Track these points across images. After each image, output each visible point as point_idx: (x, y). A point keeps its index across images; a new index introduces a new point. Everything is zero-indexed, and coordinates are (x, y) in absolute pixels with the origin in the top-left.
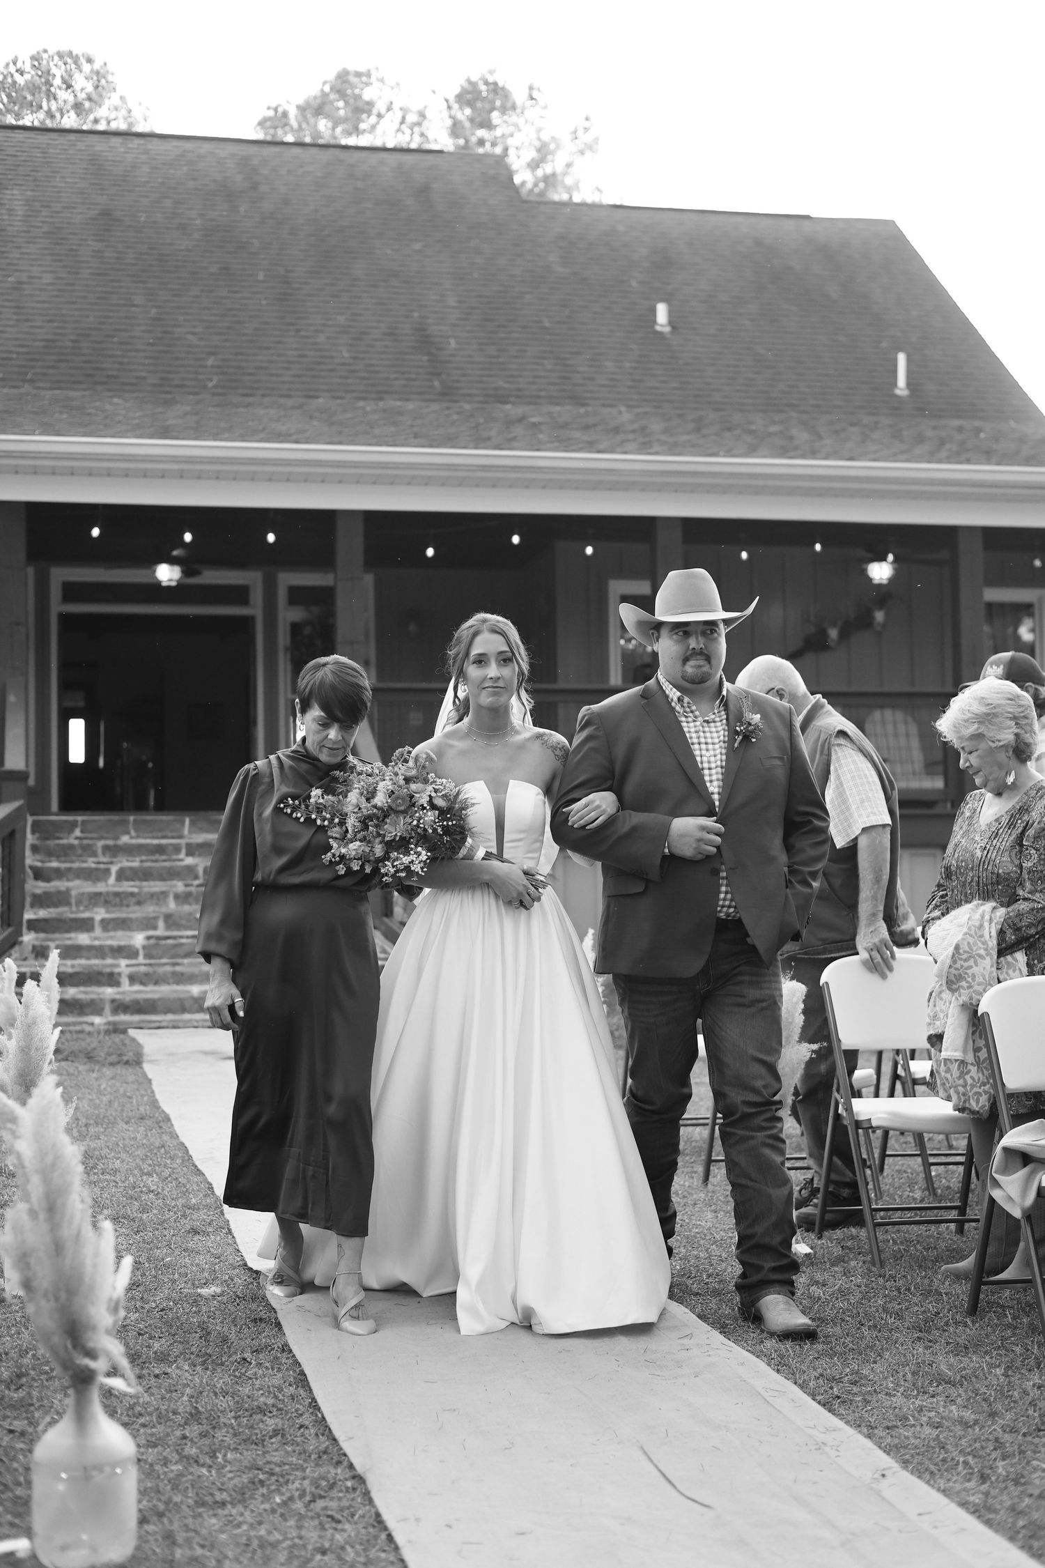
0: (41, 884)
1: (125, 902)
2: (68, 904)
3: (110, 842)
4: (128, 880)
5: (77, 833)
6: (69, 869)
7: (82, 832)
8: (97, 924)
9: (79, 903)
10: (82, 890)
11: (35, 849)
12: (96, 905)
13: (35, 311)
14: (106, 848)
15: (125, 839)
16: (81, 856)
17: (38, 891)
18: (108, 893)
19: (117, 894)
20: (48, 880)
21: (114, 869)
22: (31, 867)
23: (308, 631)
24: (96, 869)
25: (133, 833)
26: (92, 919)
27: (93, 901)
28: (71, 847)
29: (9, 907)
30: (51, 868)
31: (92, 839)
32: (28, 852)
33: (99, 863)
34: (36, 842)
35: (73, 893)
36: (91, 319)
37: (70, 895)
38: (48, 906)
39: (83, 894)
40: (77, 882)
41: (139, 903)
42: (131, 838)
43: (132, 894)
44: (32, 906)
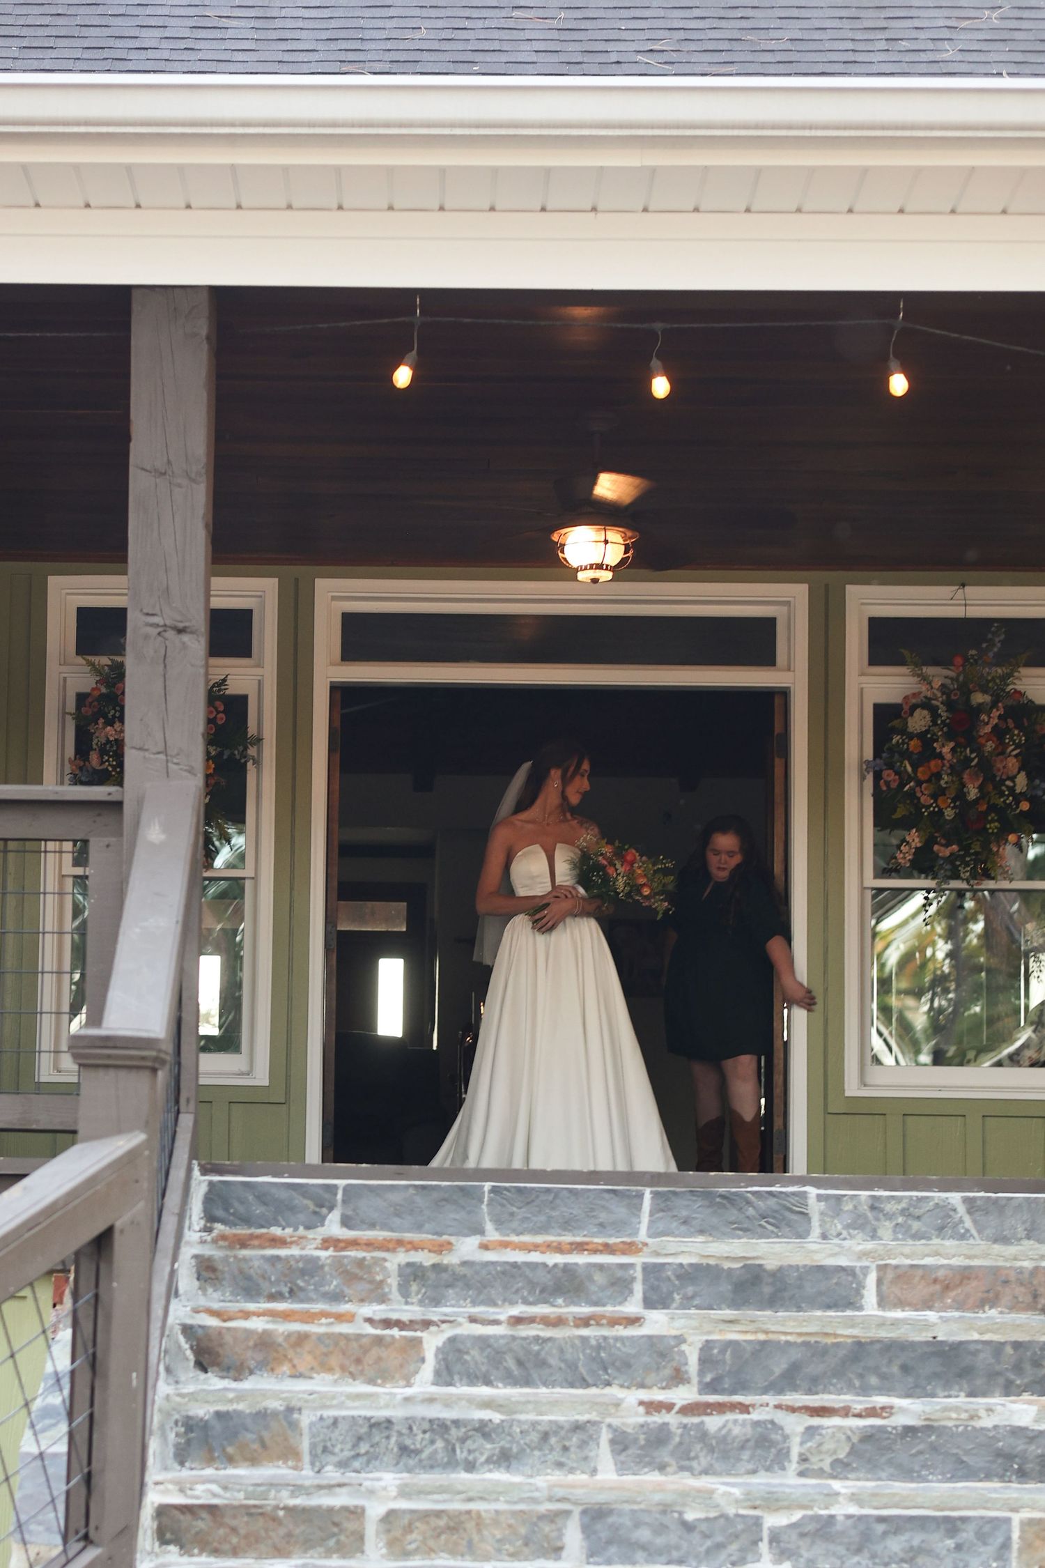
0: (214, 1382)
1: (460, 1455)
2: (290, 1454)
3: (425, 1258)
4: (475, 1378)
5: (333, 1226)
6: (302, 1338)
7: (346, 1222)
8: (371, 1529)
9: (322, 1451)
10: (330, 1413)
11: (207, 1271)
12: (371, 1459)
13: (300, 24)
14: (412, 1274)
15: (467, 1248)
16: (337, 1297)
17: (201, 1411)
18: (410, 1423)
19: (439, 1428)
20: (237, 1371)
21: (432, 1342)
22: (187, 1330)
23: (919, 721)
24: (379, 1340)
25: (492, 1234)
26: (357, 1513)
27: (363, 1448)
28: (311, 1268)
29: (88, 1478)
30: (249, 1333)
31: (370, 1245)
32: (186, 1280)
33: (388, 1323)
34: (207, 1251)
35: (306, 1419)
36: (423, 34)
37: (294, 1425)
38: (230, 1460)
39: (335, 1422)
40: (321, 1384)
41: (505, 1459)
42: (485, 1247)
43: (483, 1429)
44: (182, 1457)
